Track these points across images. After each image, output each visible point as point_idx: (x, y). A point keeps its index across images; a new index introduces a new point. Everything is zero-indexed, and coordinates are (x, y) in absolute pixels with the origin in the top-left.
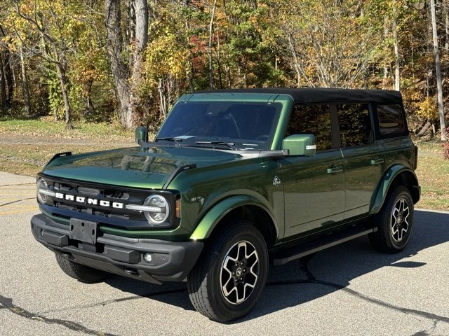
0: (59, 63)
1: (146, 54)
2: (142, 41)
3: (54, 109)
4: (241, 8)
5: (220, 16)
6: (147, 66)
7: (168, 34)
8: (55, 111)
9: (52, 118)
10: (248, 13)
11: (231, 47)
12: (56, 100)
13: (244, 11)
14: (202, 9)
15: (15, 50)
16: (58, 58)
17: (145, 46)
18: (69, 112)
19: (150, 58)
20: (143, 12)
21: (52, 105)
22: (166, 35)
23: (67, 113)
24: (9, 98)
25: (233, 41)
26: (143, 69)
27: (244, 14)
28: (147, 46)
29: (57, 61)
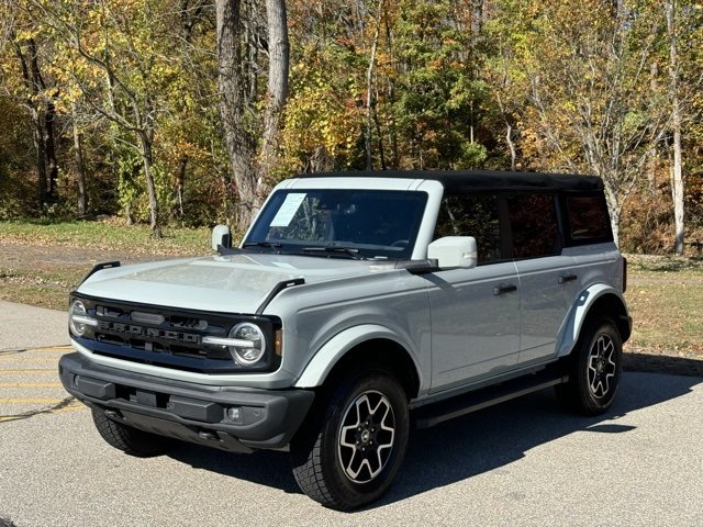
0: (143, 132)
1: (285, 115)
2: (278, 96)
3: (127, 206)
4: (417, 47)
5: (382, 58)
6: (287, 134)
7: (321, 84)
8: (127, 209)
9: (123, 220)
10: (427, 54)
11: (400, 106)
12: (129, 192)
13: (422, 50)
14: (352, 49)
15: (65, 110)
16: (141, 124)
17: (283, 103)
18: (157, 210)
19: (291, 122)
20: (281, 48)
21: (123, 200)
22: (317, 85)
23: (152, 213)
24: (52, 189)
25: (405, 97)
26: (280, 140)
27: (421, 56)
28: (286, 103)
29: (139, 127)
